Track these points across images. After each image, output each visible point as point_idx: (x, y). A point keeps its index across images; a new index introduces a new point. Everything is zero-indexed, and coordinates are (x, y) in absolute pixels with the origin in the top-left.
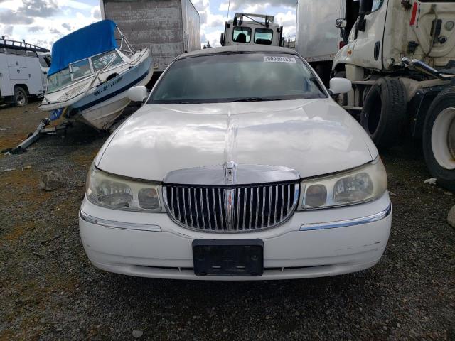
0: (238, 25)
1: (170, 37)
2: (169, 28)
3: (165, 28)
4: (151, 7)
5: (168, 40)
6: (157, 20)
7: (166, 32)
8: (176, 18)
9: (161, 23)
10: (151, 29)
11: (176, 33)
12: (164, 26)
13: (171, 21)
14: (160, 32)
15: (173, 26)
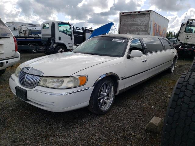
0: (189, 24)
1: (143, 29)
2: (143, 26)
3: (142, 26)
4: (138, 17)
5: (142, 31)
6: (139, 22)
7: (142, 27)
8: (146, 22)
9: (140, 24)
10: (136, 26)
11: (146, 28)
12: (141, 25)
13: (145, 23)
14: (139, 27)
15: (145, 25)
